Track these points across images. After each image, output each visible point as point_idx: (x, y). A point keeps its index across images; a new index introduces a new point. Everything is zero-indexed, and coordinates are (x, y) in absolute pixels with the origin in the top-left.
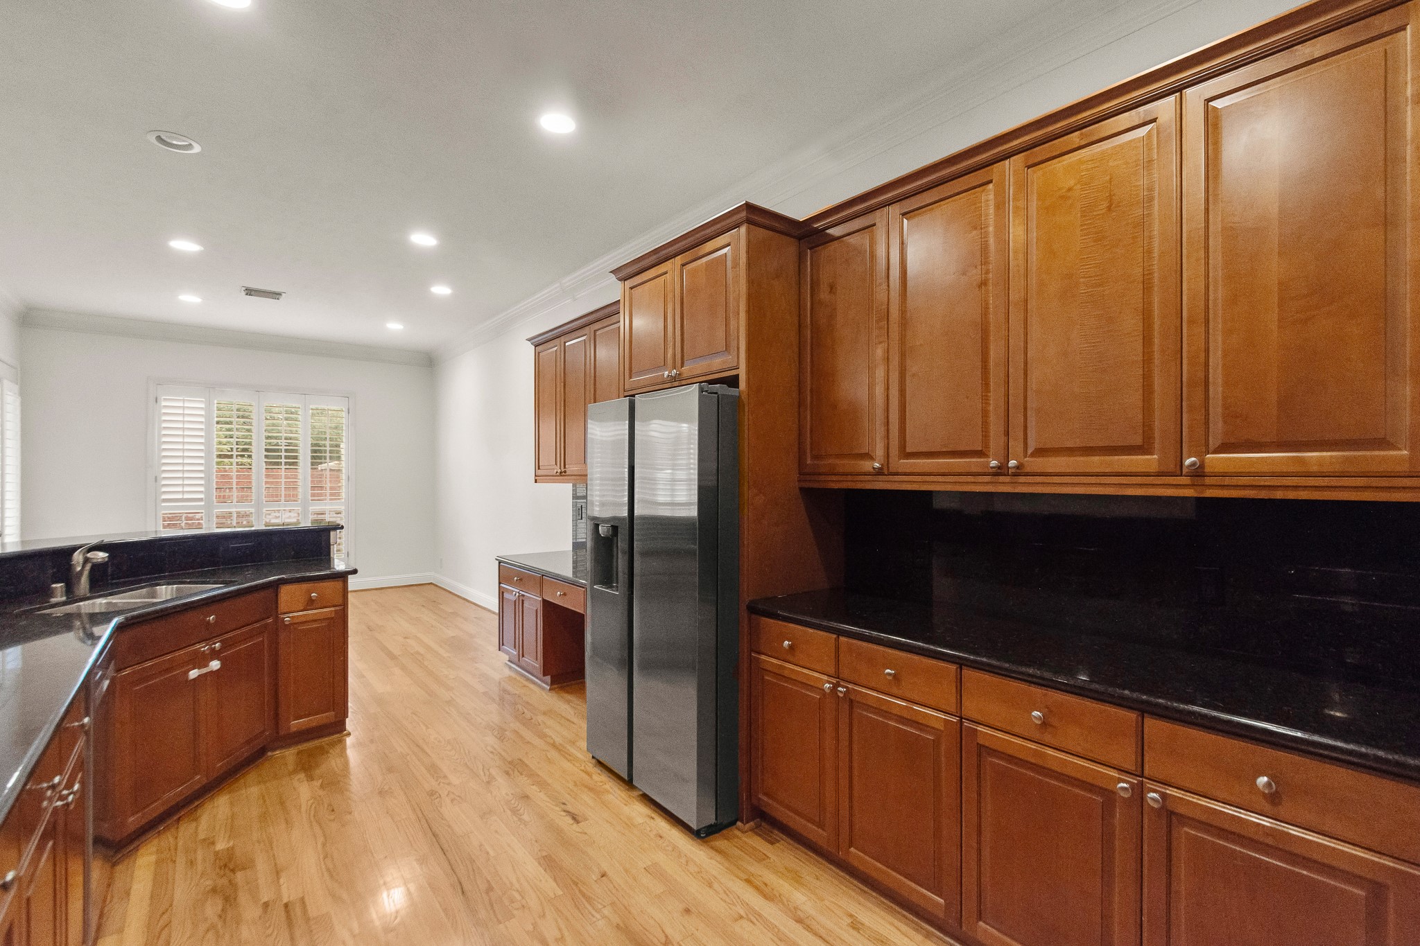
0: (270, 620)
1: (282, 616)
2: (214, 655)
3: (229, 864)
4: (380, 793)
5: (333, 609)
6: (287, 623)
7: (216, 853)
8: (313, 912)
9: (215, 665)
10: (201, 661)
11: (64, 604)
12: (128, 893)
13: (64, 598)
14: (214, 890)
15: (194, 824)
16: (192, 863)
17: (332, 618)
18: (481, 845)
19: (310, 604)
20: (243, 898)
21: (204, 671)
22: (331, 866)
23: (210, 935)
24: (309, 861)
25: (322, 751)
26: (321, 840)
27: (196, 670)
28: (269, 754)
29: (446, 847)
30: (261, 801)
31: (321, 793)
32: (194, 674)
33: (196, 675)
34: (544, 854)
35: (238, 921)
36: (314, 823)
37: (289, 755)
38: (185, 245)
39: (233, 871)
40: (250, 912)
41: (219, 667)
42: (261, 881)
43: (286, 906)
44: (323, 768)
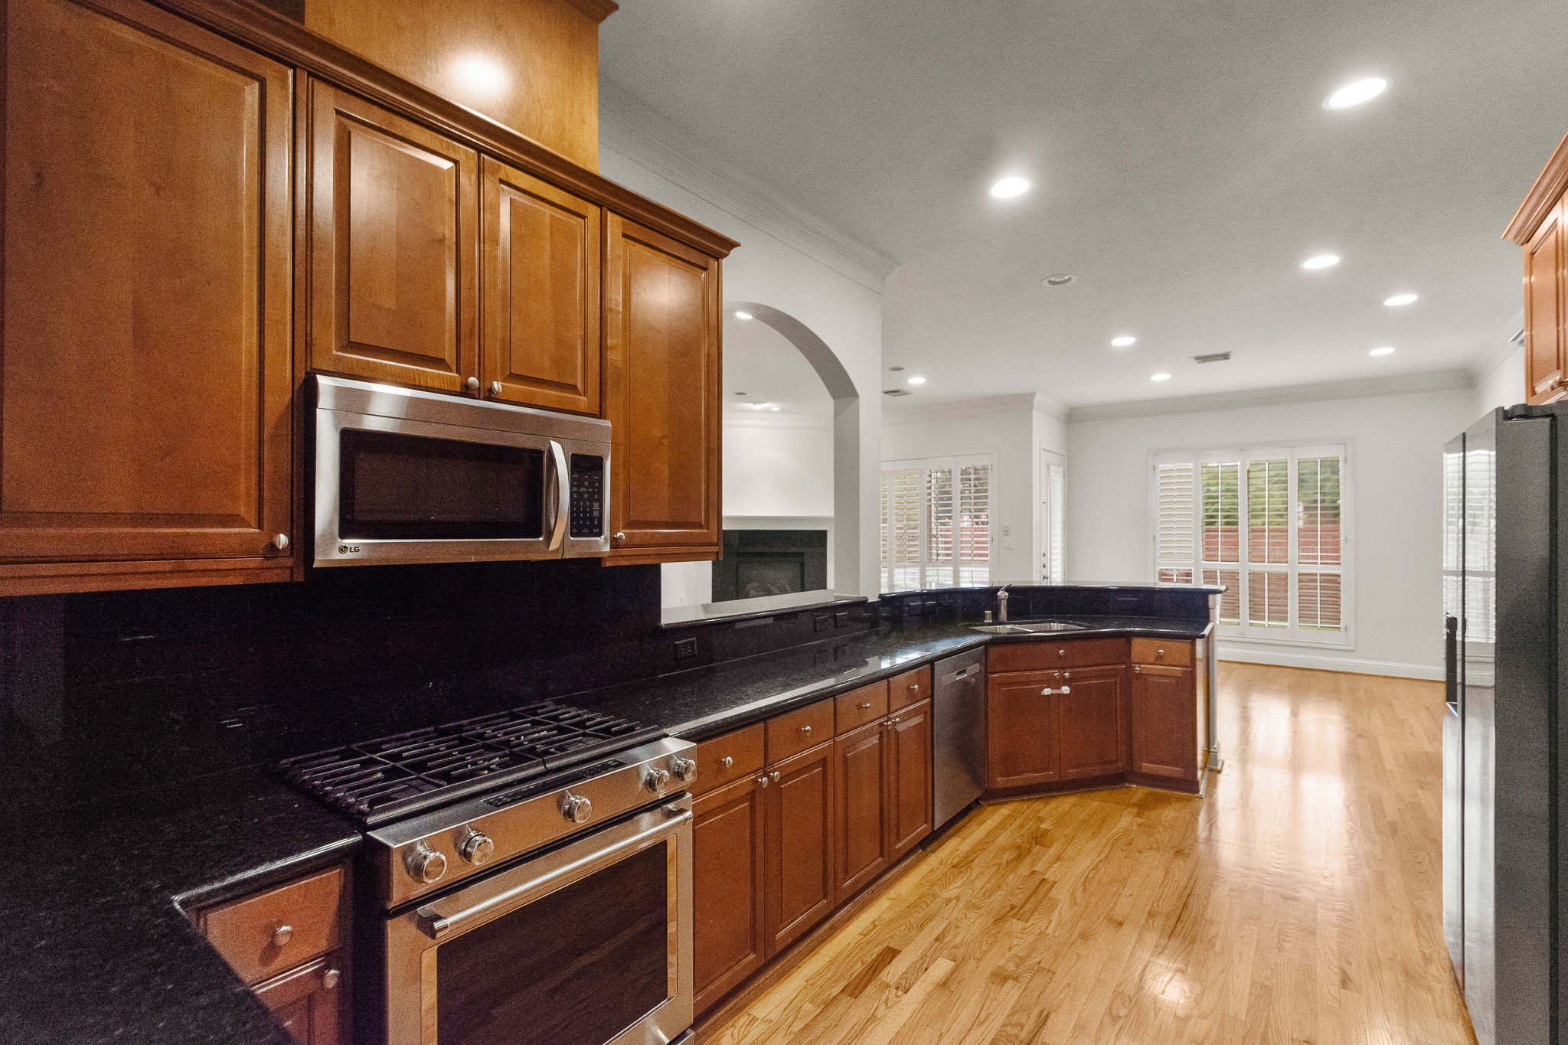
0: (1123, 666)
1: (1133, 665)
2: (1066, 682)
3: (1040, 839)
4: (1177, 852)
5: (1180, 668)
6: (1137, 672)
7: (1038, 829)
8: (1053, 894)
9: (1066, 690)
10: (1057, 683)
11: (989, 624)
12: (982, 823)
13: (991, 621)
14: (1019, 847)
15: (1042, 806)
16: (1022, 826)
17: (1180, 678)
18: (1215, 937)
19: (1159, 659)
20: (1028, 860)
21: (1056, 691)
22: (1090, 876)
23: (996, 867)
24: (1082, 864)
25: (1167, 800)
26: (1103, 856)
27: (1049, 689)
28: (1127, 785)
29: (1184, 918)
30: (1092, 813)
31: (1135, 828)
32: (1047, 691)
33: (1050, 693)
34: (1267, 983)
35: (1013, 870)
36: (1109, 845)
37: (1139, 792)
38: (1123, 341)
39: (1037, 844)
40: (1023, 870)
41: (1068, 692)
42: (1045, 858)
43: (1044, 879)
44: (1154, 813)
